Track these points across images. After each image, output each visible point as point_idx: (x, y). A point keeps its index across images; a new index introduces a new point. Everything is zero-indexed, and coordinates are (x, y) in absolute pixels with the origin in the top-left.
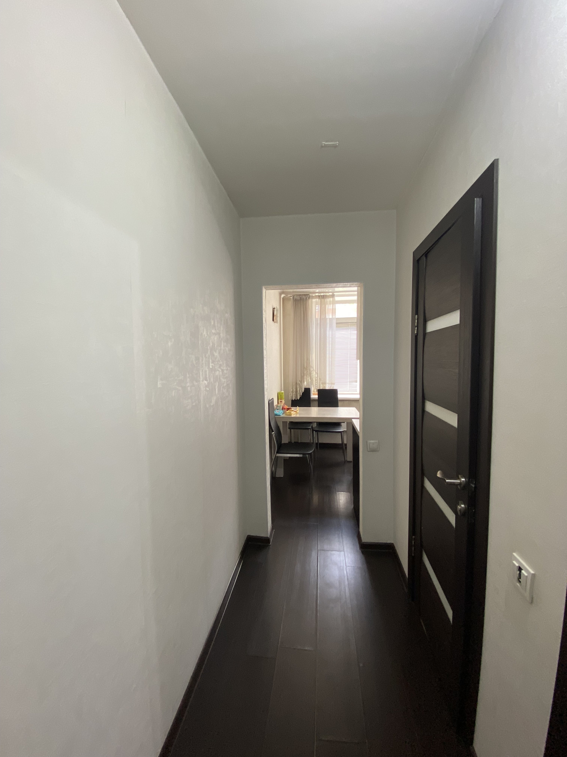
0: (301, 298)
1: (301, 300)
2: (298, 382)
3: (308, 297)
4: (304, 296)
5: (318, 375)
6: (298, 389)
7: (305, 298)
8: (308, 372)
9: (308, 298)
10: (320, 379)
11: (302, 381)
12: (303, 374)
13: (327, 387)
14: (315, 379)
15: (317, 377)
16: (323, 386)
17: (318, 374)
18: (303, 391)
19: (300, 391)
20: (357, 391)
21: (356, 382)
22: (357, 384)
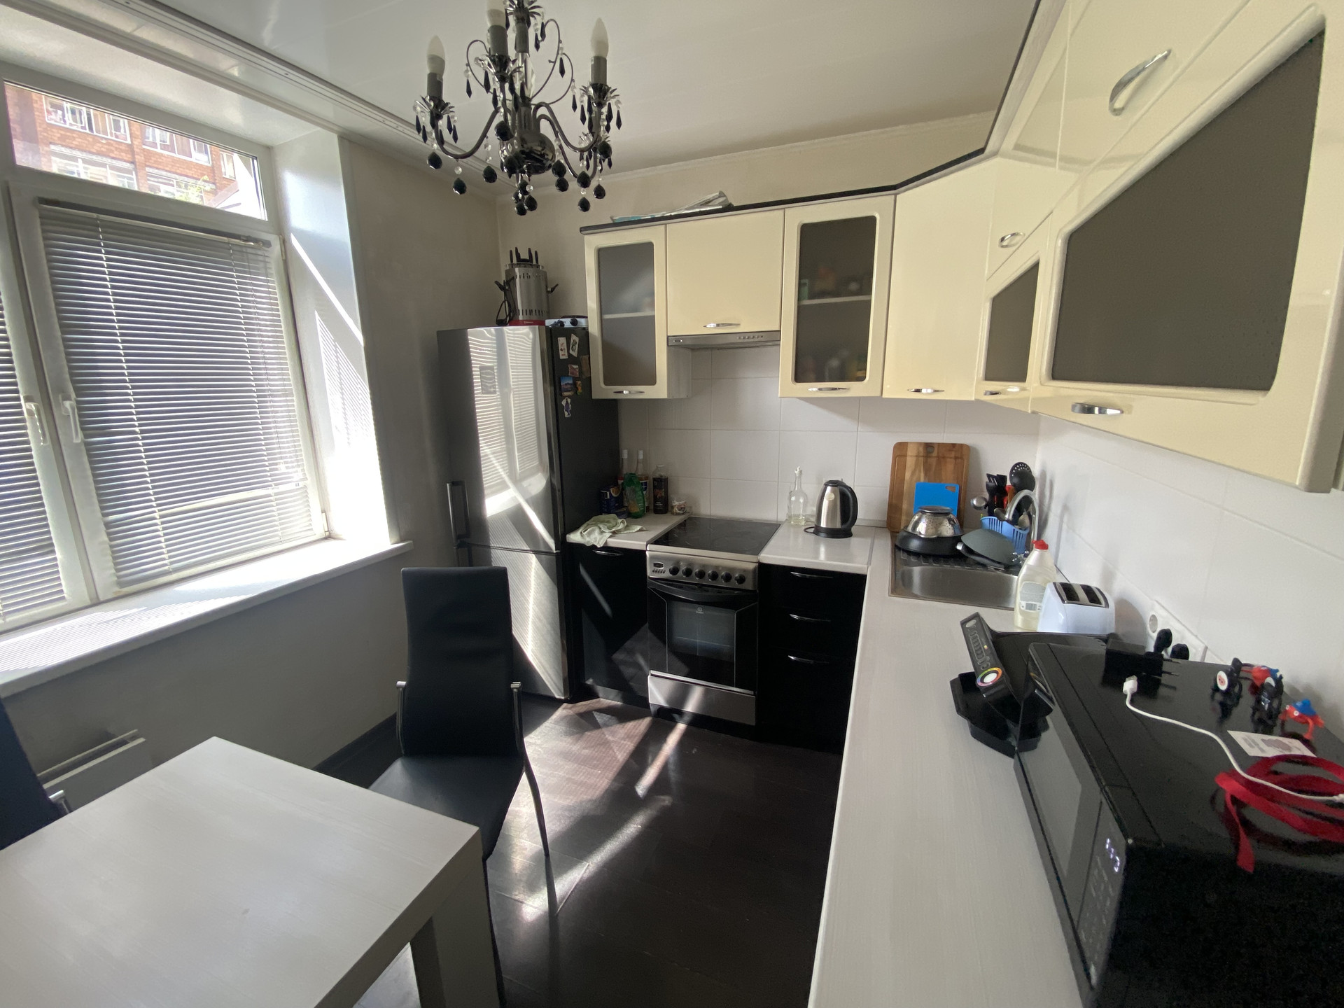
20: (64, 598)
21: (48, 548)
22: (55, 559)
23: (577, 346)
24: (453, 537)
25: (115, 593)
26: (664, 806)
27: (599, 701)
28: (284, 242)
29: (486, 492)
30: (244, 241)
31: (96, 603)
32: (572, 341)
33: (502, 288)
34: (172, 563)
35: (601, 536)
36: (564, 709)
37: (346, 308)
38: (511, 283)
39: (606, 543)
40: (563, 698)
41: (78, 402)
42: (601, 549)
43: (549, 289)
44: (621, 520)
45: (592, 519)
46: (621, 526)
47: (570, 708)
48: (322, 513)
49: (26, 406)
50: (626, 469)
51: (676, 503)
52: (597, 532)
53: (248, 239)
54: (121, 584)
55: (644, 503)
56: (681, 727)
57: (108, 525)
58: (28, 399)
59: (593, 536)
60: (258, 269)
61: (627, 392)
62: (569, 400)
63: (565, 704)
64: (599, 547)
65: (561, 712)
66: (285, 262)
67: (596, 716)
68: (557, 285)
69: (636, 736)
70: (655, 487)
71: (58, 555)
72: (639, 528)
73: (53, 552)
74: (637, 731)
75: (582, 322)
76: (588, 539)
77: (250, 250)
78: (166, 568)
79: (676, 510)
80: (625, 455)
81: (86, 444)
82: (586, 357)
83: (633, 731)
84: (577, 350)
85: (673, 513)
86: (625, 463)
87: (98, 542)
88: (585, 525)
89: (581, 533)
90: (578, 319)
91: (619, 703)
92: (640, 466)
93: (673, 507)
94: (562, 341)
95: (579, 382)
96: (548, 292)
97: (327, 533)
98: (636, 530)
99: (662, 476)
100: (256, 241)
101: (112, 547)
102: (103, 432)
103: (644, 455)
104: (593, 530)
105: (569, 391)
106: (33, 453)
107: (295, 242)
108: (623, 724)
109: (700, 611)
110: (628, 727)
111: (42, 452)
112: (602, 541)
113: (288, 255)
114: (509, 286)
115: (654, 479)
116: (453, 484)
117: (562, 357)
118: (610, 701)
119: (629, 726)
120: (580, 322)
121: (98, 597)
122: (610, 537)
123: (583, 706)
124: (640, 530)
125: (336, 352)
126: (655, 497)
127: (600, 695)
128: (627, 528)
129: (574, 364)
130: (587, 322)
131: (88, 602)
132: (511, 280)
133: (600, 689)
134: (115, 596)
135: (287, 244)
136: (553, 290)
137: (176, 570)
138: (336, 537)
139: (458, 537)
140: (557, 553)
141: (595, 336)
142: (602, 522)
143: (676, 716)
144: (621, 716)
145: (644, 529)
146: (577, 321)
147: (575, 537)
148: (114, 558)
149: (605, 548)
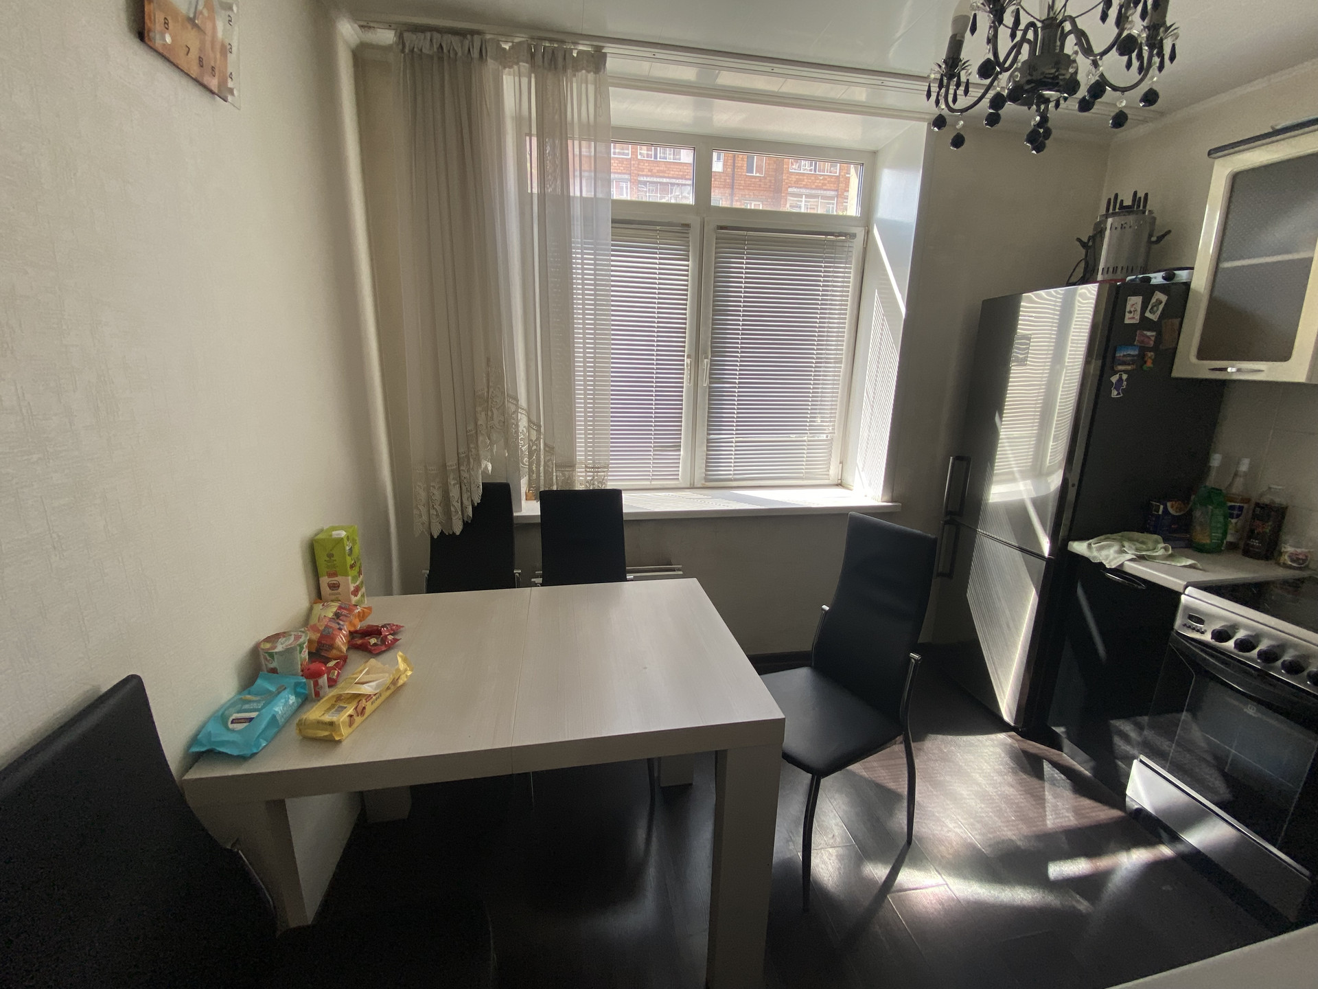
0: (441, 46)
1: (441, 59)
2: (452, 463)
3: (477, 44)
4: (455, 40)
5: (538, 431)
6: (454, 493)
7: (460, 54)
8: (492, 418)
9: (475, 54)
10: (550, 449)
11: (467, 458)
12: (471, 427)
13: (582, 481)
14: (530, 448)
15: (538, 439)
16: (564, 475)
17: (540, 426)
18: (477, 500)
19: (465, 496)
20: (678, 479)
21: (677, 447)
22: (680, 455)
23: (1161, 307)
24: (943, 511)
25: (703, 484)
26: (1074, 907)
27: (1061, 755)
28: (868, 233)
29: (995, 479)
30: (836, 236)
31: (692, 487)
32: (1153, 300)
33: (1084, 245)
34: (734, 474)
35: (1116, 555)
36: (1010, 736)
37: (898, 285)
38: (1098, 239)
39: (1122, 565)
40: (1012, 724)
41: (711, 361)
42: (1112, 571)
43: (1154, 239)
44: (1163, 545)
45: (1120, 534)
46: (1160, 552)
47: (1017, 740)
48: (840, 463)
49: (687, 361)
50: (1212, 481)
51: (1289, 549)
52: (1116, 547)
53: (840, 234)
54: (707, 480)
55: (1225, 534)
56: (1166, 851)
57: (708, 441)
58: (689, 357)
59: (1104, 553)
60: (841, 258)
61: (1234, 370)
62: (1125, 377)
63: (1013, 733)
64: (1108, 566)
65: (1002, 736)
66: (865, 249)
67: (1045, 766)
68: (1169, 232)
69: (1087, 817)
70: (1255, 517)
71: (682, 453)
72: (1190, 562)
73: (679, 450)
74: (1094, 814)
75: (1182, 275)
76: (1095, 553)
77: (840, 244)
78: (731, 476)
79: (1285, 558)
80: (1216, 460)
81: (710, 388)
82: (1177, 321)
83: (1088, 811)
84: (1159, 312)
85: (1278, 564)
86: (1213, 474)
87: (701, 450)
88: (1102, 537)
89: (1090, 544)
90: (1176, 272)
91: (1087, 773)
92: (1239, 482)
93: (1281, 553)
94: (1135, 302)
95: (1150, 354)
96: (1150, 243)
97: (840, 481)
98: (1183, 564)
99: (1274, 502)
100: (845, 235)
101: (707, 455)
102: (721, 381)
103: (1251, 467)
104: (1109, 546)
105: (1129, 364)
106: (684, 390)
107: (876, 232)
108: (1077, 796)
109: (1251, 710)
110: (1082, 803)
111: (688, 388)
112: (1115, 561)
113: (868, 244)
114: (1094, 242)
115: (1257, 505)
116: (957, 458)
117: (1127, 321)
118: (1075, 763)
119: (1086, 803)
120: (1181, 276)
121: (694, 484)
122: (1131, 560)
123: (1035, 747)
124: (1191, 566)
125: (883, 325)
126: (1252, 531)
127: (1065, 749)
128: (1171, 557)
129: (1149, 330)
130: (1191, 276)
131: (688, 486)
132: (1099, 232)
133: (1066, 743)
134: (701, 486)
135: (870, 236)
136: (1160, 238)
137: (736, 480)
138: (845, 486)
139: (948, 513)
140: (1049, 558)
141: (1200, 293)
142: (1130, 540)
143: (1164, 835)
144: (1080, 785)
145: (1199, 565)
146: (1174, 274)
147: (1079, 547)
148: (707, 462)
149: (1119, 571)
